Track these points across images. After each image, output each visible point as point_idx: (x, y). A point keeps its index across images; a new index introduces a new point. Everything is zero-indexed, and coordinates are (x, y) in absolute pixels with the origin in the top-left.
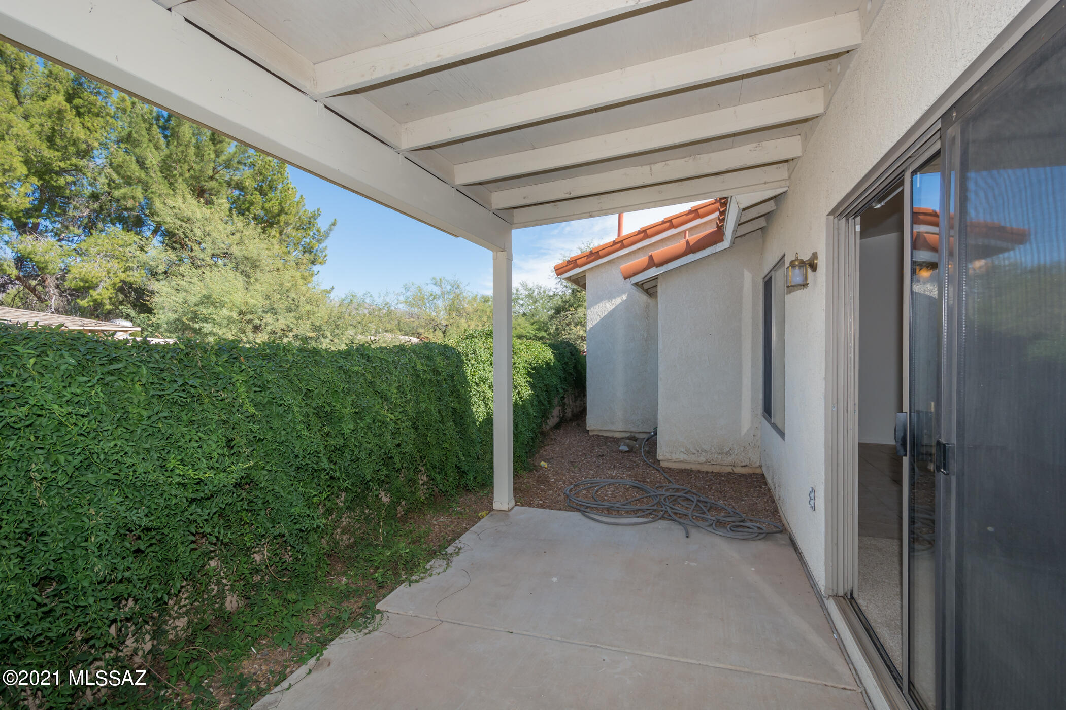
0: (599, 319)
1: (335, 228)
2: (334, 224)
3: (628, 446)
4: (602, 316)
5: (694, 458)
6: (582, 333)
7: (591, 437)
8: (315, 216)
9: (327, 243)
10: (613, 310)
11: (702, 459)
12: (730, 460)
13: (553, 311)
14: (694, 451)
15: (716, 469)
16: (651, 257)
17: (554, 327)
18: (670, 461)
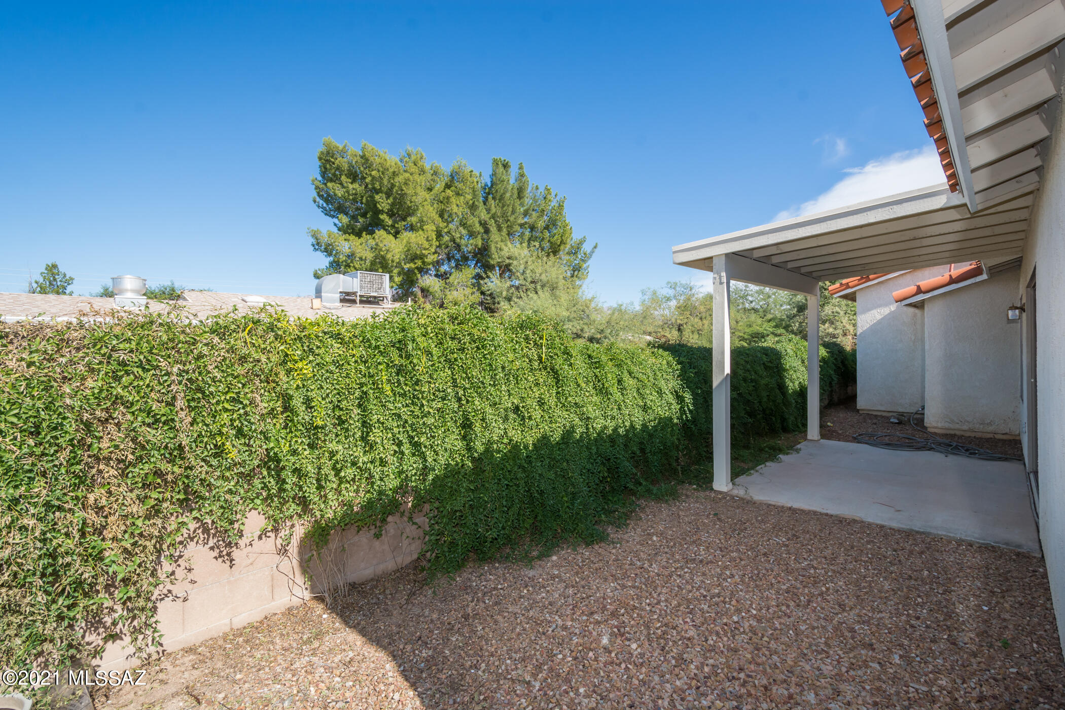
0: (868, 326)
1: (596, 250)
2: (595, 247)
3: (898, 419)
4: (871, 324)
5: (957, 426)
6: (831, 330)
7: (861, 415)
8: (581, 243)
9: (589, 262)
10: (882, 319)
11: (965, 427)
12: (991, 429)
13: (796, 309)
14: (957, 421)
15: (978, 435)
16: (918, 287)
17: (797, 324)
18: (936, 428)
